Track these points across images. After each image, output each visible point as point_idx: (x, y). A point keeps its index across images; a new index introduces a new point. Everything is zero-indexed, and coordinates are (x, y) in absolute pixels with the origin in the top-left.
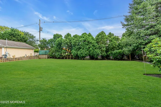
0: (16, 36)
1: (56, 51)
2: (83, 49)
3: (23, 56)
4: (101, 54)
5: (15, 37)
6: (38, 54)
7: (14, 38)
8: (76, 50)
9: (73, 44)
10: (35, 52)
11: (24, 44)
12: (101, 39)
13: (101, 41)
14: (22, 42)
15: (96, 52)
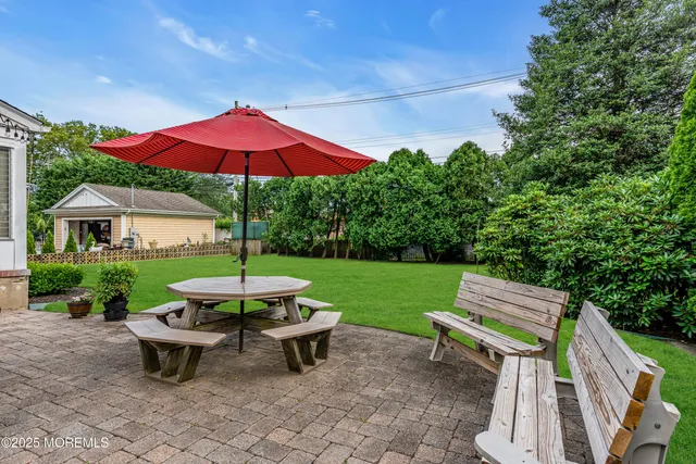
0: (158, 171)
1: (289, 223)
2: (390, 217)
3: (180, 244)
4: (461, 236)
5: (155, 174)
6: (230, 236)
7: (152, 178)
8: (363, 220)
9: (350, 196)
10: (221, 227)
11: (182, 197)
12: (461, 176)
13: (459, 183)
14: (178, 191)
15: (437, 230)
